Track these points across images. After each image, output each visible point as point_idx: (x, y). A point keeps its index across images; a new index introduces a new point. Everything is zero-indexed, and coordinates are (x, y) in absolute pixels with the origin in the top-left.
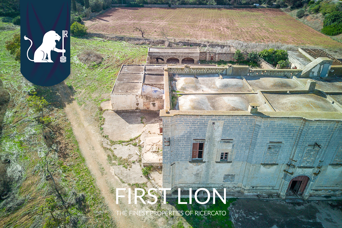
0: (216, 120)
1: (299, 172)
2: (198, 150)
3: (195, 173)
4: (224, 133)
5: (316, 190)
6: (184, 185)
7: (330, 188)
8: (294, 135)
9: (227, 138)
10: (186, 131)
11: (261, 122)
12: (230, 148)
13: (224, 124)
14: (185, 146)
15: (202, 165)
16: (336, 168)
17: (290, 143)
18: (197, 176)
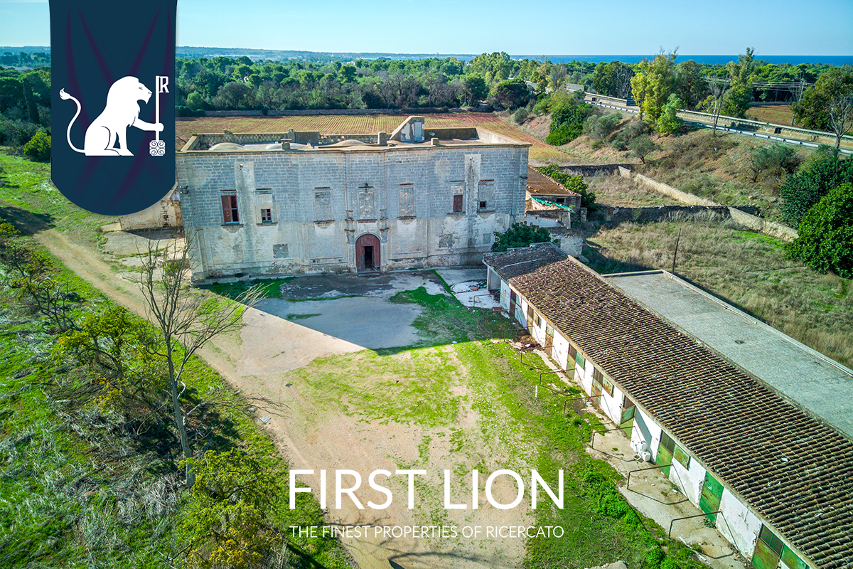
0: (243, 160)
1: (362, 229)
2: (231, 209)
3: (232, 245)
4: (257, 180)
5: (396, 260)
6: (222, 266)
7: (412, 256)
8: (340, 176)
9: (263, 187)
10: (209, 178)
11: (297, 159)
12: (271, 201)
13: (255, 166)
14: (211, 200)
15: (240, 231)
16: (407, 224)
17: (339, 187)
18: (238, 251)
